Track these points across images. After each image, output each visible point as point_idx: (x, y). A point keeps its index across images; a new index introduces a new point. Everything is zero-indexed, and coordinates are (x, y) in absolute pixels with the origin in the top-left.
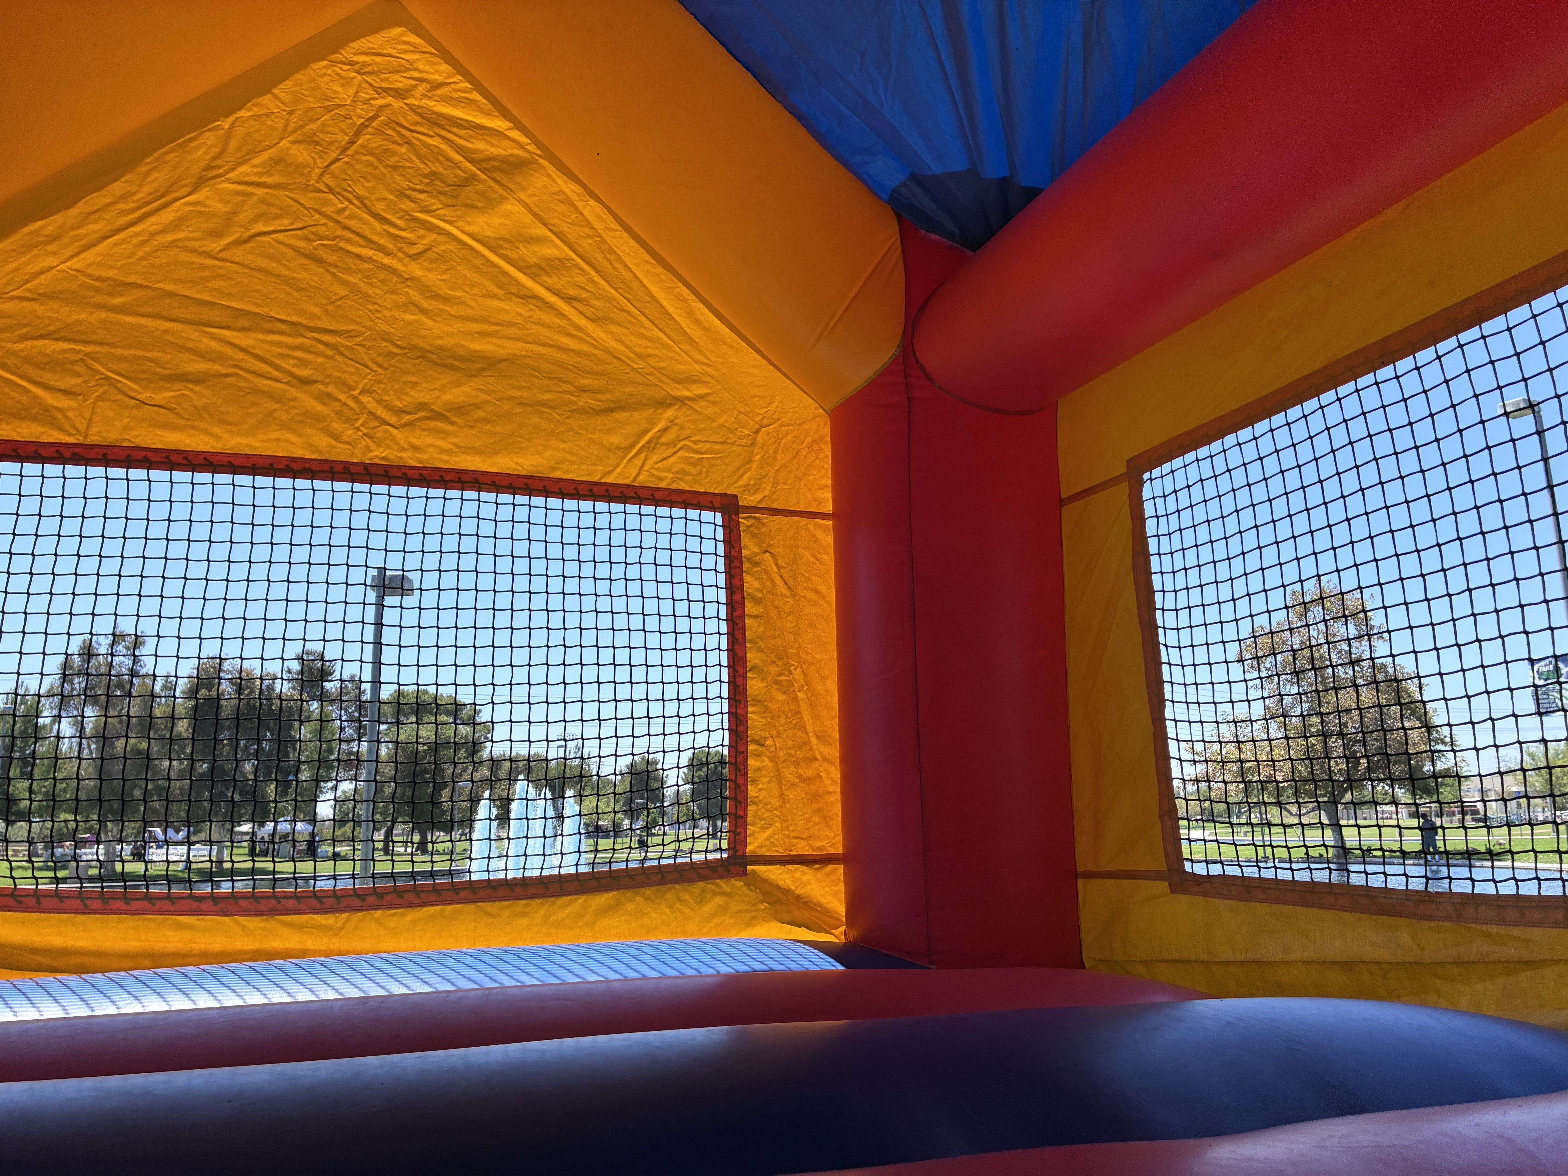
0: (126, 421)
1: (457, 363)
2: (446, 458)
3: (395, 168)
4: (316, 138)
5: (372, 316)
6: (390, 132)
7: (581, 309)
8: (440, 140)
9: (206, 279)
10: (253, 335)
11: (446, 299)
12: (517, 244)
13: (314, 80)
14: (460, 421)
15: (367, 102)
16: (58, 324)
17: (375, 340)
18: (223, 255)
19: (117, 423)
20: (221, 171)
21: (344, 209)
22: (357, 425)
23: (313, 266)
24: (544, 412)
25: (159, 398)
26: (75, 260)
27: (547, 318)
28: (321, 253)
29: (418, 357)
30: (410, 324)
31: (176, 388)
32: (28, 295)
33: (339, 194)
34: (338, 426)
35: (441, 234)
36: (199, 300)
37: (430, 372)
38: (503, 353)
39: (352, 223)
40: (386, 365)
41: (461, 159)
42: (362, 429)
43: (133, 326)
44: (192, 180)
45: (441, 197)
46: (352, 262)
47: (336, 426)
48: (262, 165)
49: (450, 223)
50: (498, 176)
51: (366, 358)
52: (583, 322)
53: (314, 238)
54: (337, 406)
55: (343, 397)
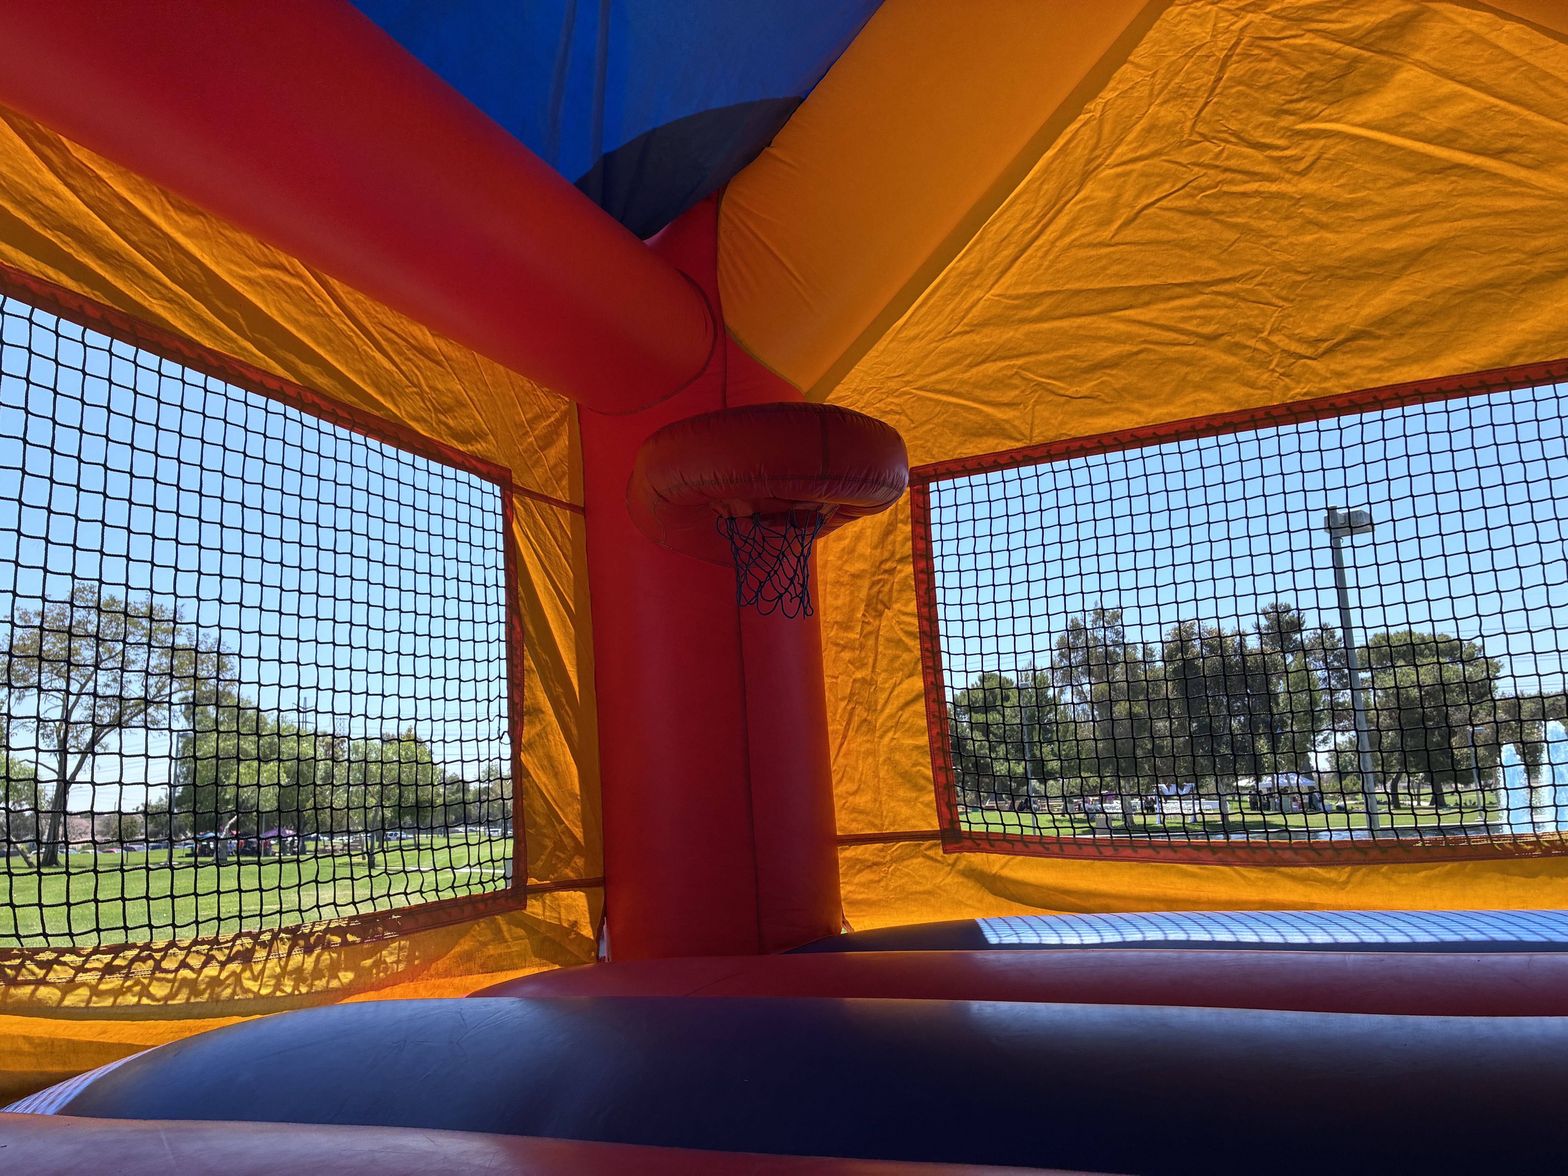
0: (1060, 417)
1: (1372, 271)
2: (1376, 376)
3: (1267, 87)
4: (1182, 91)
5: (1269, 251)
6: (1256, 52)
7: (1516, 159)
8: (1311, 35)
9: (1104, 268)
10: (1155, 307)
11: (1350, 205)
12: (1422, 114)
13: (1172, 31)
14: (1386, 333)
15: (1227, 30)
16: (993, 347)
17: (1275, 274)
18: (1116, 239)
19: (1053, 421)
20: (1100, 160)
21: (1222, 151)
22: (1271, 367)
23: (1201, 221)
24: (1489, 294)
25: (1085, 389)
26: (996, 286)
27: (1476, 184)
28: (1208, 205)
29: (1326, 278)
30: (1310, 245)
31: (1096, 376)
32: (968, 329)
33: (1214, 138)
34: (1252, 373)
35: (1330, 137)
36: (1102, 289)
37: (1343, 290)
38: (1425, 241)
39: (1233, 163)
40: (1292, 297)
41: (1337, 45)
42: (1278, 369)
43: (1051, 331)
44: (1077, 179)
45: (1323, 97)
46: (1237, 203)
47: (1250, 373)
48: (1136, 139)
49: (1337, 121)
50: (1384, 46)
51: (1269, 295)
52: (1522, 174)
53: (1196, 192)
54: (1248, 353)
55: (1251, 343)
